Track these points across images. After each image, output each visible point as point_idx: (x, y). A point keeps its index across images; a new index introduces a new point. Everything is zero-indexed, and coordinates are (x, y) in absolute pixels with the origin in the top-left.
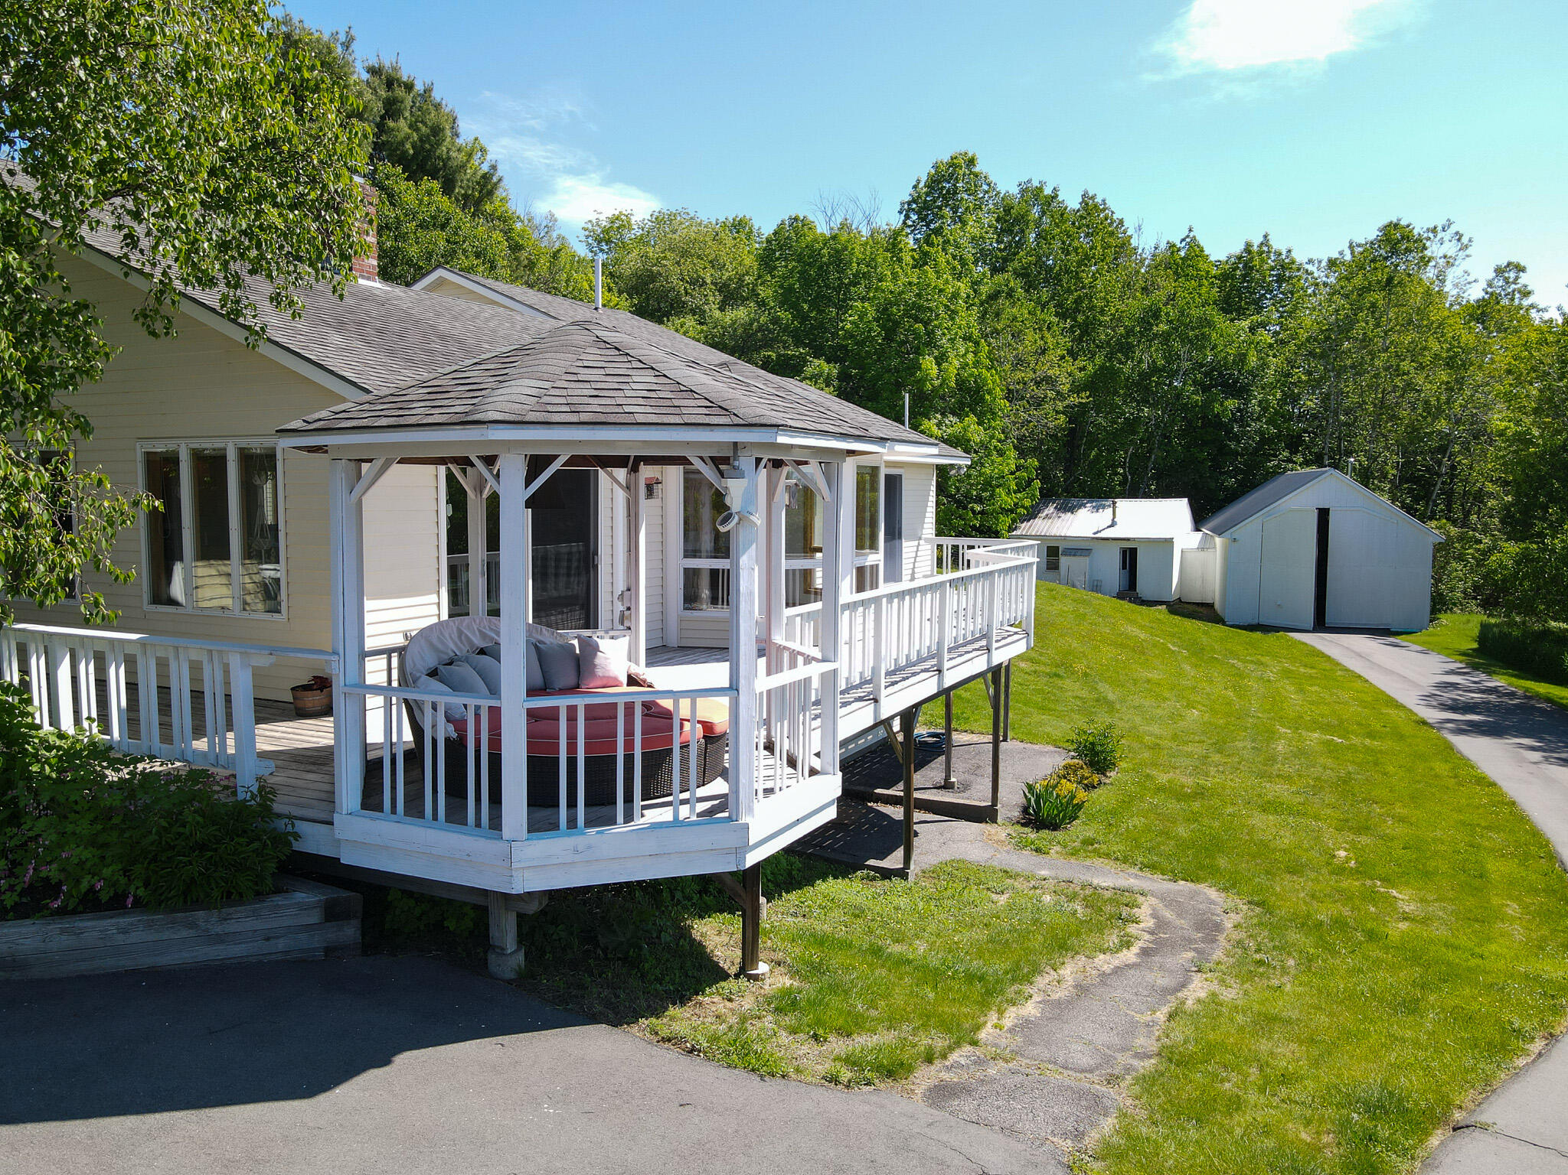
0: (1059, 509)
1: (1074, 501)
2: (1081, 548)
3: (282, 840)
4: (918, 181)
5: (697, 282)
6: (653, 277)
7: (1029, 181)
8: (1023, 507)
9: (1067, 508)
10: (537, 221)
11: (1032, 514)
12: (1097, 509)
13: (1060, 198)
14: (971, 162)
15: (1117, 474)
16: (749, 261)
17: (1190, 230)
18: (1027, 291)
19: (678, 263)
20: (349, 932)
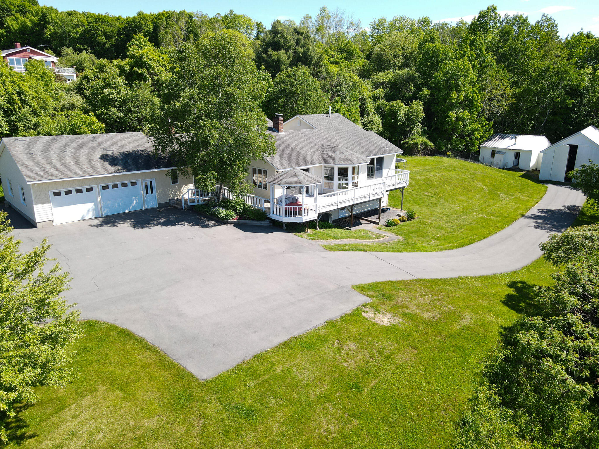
0: (499, 138)
1: (507, 135)
2: (502, 152)
3: (266, 216)
4: (475, 17)
5: (396, 56)
6: (382, 55)
7: (518, 13)
8: (485, 137)
9: (503, 138)
10: (354, 22)
11: (489, 139)
12: (512, 138)
13: (528, 21)
14: (494, 9)
15: (531, 123)
16: (415, 45)
17: (582, 29)
18: (498, 65)
19: (390, 50)
20: (272, 224)
